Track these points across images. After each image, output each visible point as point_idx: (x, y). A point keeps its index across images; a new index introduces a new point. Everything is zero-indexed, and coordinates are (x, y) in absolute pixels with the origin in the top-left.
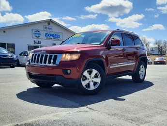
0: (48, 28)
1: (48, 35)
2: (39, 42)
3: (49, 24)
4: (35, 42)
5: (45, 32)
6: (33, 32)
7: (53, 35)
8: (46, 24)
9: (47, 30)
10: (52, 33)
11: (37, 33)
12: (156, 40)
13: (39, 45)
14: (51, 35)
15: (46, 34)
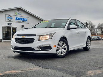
0: (18, 14)
3: (19, 10)
4: (8, 24)
6: (7, 16)
7: (22, 19)
10: (21, 18)
12: (100, 24)
13: (11, 26)
15: (16, 18)
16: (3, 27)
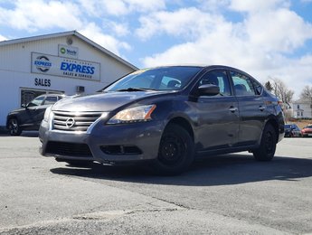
0: (68, 51)
1: (68, 67)
2: (48, 83)
3: (70, 42)
4: (38, 82)
5: (62, 60)
6: (35, 59)
7: (78, 68)
8: (64, 43)
9: (66, 55)
10: (78, 63)
11: (42, 63)
12: (307, 87)
13: (47, 88)
14: (74, 67)
15: (63, 63)
16: (22, 91)
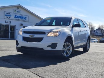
0: (17, 11)
1: (17, 17)
2: (10, 22)
3: (18, 8)
4: (6, 22)
5: (15, 15)
6: (5, 14)
8: (16, 8)
9: (16, 13)
10: (21, 16)
11: (8, 15)
13: (10, 24)
14: (19, 17)
15: (15, 16)
16: (1, 25)
